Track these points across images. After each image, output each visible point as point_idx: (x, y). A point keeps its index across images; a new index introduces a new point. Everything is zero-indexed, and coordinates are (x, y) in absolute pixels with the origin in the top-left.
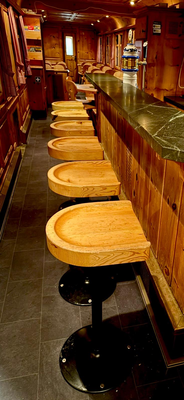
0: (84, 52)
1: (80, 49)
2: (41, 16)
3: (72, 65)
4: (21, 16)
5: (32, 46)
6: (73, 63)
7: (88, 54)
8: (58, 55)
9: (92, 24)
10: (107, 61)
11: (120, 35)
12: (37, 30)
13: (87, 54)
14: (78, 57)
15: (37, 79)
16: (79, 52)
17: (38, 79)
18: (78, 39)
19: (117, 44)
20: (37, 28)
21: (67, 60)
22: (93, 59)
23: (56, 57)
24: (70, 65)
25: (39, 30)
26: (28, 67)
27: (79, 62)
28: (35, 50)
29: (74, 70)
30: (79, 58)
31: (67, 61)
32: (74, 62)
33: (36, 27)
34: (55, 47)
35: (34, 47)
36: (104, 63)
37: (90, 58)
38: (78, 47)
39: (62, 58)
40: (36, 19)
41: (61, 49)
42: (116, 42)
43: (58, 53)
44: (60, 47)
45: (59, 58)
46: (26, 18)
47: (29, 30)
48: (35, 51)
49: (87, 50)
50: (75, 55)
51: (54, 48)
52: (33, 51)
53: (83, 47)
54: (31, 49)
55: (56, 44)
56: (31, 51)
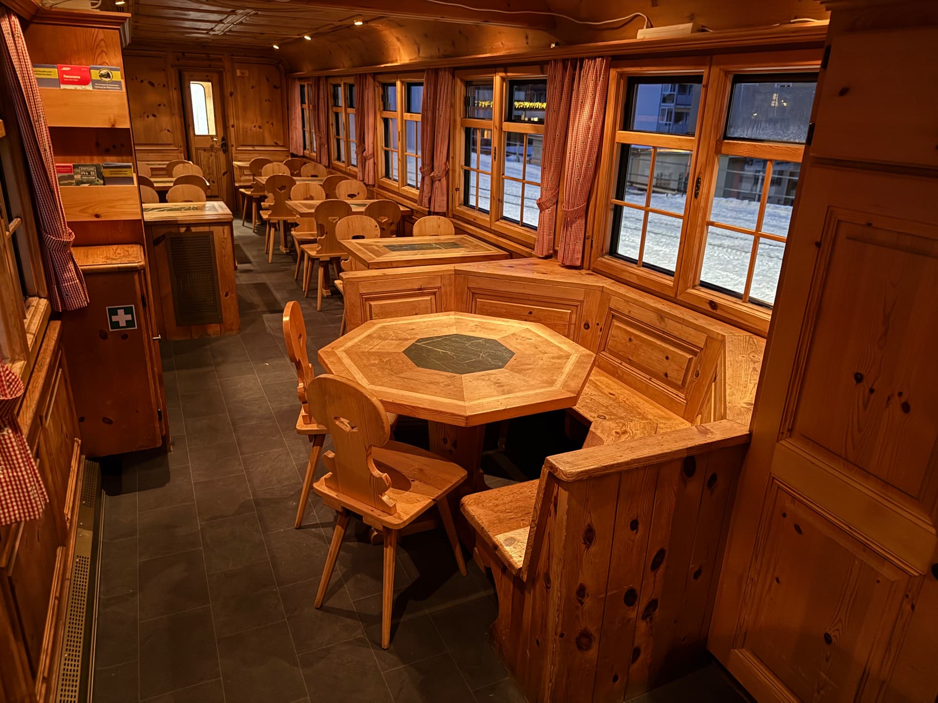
0: (249, 125)
1: (238, 118)
2: (125, 18)
3: (212, 162)
4: (15, 20)
5: (87, 160)
6: (216, 157)
7: (261, 130)
8: (167, 137)
9: (276, 47)
10: (334, 155)
11: (402, 82)
12: (105, 82)
13: (258, 129)
14: (233, 140)
15: (116, 314)
16: (233, 126)
17: (122, 318)
18: (228, 89)
19: (382, 108)
20: (108, 76)
21: (197, 149)
22: (277, 145)
23: (160, 143)
24: (208, 165)
25: (119, 83)
26: (65, 269)
27: (236, 153)
28: (100, 175)
29: (221, 179)
30: (234, 143)
31: (196, 152)
32: (222, 156)
33: (103, 72)
34: (157, 115)
35: (96, 160)
36: (325, 160)
37: (269, 141)
38: (231, 111)
39: (181, 144)
40: (101, 34)
41: (177, 120)
42: (381, 103)
43: (168, 131)
44: (172, 114)
45: (171, 144)
46: (47, 30)
47: (63, 87)
48: (102, 182)
49: (259, 119)
50: (221, 135)
51: (154, 116)
52: (91, 183)
53: (245, 110)
54: (77, 170)
55: (160, 105)
56: (79, 183)
